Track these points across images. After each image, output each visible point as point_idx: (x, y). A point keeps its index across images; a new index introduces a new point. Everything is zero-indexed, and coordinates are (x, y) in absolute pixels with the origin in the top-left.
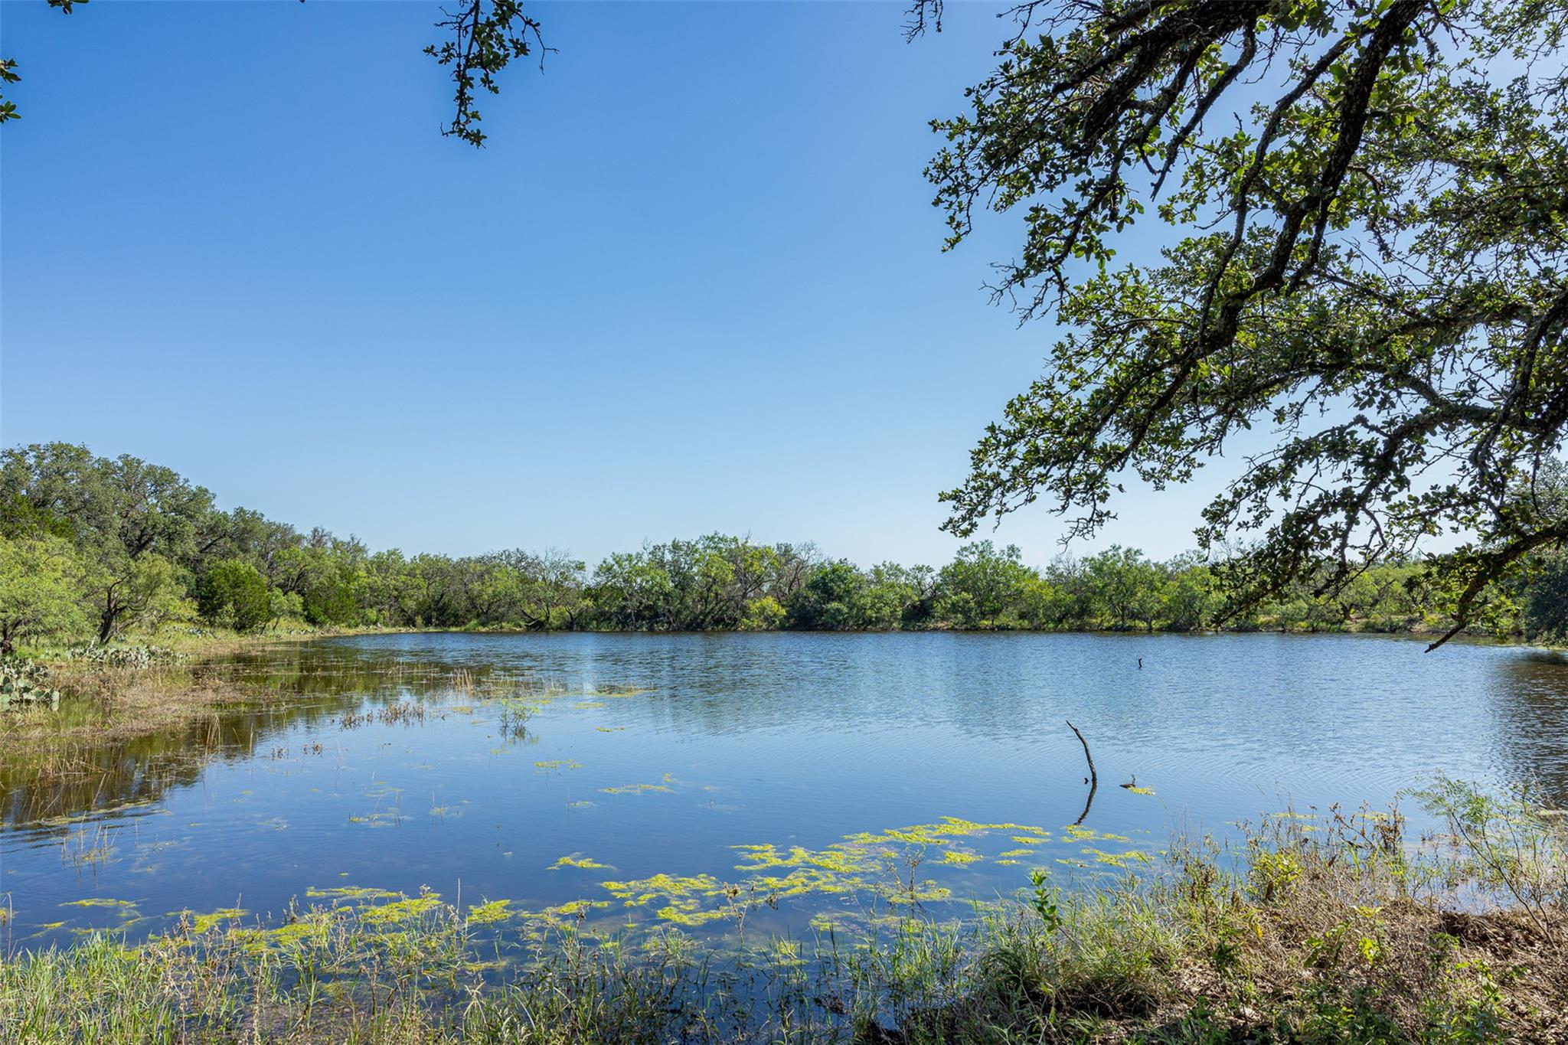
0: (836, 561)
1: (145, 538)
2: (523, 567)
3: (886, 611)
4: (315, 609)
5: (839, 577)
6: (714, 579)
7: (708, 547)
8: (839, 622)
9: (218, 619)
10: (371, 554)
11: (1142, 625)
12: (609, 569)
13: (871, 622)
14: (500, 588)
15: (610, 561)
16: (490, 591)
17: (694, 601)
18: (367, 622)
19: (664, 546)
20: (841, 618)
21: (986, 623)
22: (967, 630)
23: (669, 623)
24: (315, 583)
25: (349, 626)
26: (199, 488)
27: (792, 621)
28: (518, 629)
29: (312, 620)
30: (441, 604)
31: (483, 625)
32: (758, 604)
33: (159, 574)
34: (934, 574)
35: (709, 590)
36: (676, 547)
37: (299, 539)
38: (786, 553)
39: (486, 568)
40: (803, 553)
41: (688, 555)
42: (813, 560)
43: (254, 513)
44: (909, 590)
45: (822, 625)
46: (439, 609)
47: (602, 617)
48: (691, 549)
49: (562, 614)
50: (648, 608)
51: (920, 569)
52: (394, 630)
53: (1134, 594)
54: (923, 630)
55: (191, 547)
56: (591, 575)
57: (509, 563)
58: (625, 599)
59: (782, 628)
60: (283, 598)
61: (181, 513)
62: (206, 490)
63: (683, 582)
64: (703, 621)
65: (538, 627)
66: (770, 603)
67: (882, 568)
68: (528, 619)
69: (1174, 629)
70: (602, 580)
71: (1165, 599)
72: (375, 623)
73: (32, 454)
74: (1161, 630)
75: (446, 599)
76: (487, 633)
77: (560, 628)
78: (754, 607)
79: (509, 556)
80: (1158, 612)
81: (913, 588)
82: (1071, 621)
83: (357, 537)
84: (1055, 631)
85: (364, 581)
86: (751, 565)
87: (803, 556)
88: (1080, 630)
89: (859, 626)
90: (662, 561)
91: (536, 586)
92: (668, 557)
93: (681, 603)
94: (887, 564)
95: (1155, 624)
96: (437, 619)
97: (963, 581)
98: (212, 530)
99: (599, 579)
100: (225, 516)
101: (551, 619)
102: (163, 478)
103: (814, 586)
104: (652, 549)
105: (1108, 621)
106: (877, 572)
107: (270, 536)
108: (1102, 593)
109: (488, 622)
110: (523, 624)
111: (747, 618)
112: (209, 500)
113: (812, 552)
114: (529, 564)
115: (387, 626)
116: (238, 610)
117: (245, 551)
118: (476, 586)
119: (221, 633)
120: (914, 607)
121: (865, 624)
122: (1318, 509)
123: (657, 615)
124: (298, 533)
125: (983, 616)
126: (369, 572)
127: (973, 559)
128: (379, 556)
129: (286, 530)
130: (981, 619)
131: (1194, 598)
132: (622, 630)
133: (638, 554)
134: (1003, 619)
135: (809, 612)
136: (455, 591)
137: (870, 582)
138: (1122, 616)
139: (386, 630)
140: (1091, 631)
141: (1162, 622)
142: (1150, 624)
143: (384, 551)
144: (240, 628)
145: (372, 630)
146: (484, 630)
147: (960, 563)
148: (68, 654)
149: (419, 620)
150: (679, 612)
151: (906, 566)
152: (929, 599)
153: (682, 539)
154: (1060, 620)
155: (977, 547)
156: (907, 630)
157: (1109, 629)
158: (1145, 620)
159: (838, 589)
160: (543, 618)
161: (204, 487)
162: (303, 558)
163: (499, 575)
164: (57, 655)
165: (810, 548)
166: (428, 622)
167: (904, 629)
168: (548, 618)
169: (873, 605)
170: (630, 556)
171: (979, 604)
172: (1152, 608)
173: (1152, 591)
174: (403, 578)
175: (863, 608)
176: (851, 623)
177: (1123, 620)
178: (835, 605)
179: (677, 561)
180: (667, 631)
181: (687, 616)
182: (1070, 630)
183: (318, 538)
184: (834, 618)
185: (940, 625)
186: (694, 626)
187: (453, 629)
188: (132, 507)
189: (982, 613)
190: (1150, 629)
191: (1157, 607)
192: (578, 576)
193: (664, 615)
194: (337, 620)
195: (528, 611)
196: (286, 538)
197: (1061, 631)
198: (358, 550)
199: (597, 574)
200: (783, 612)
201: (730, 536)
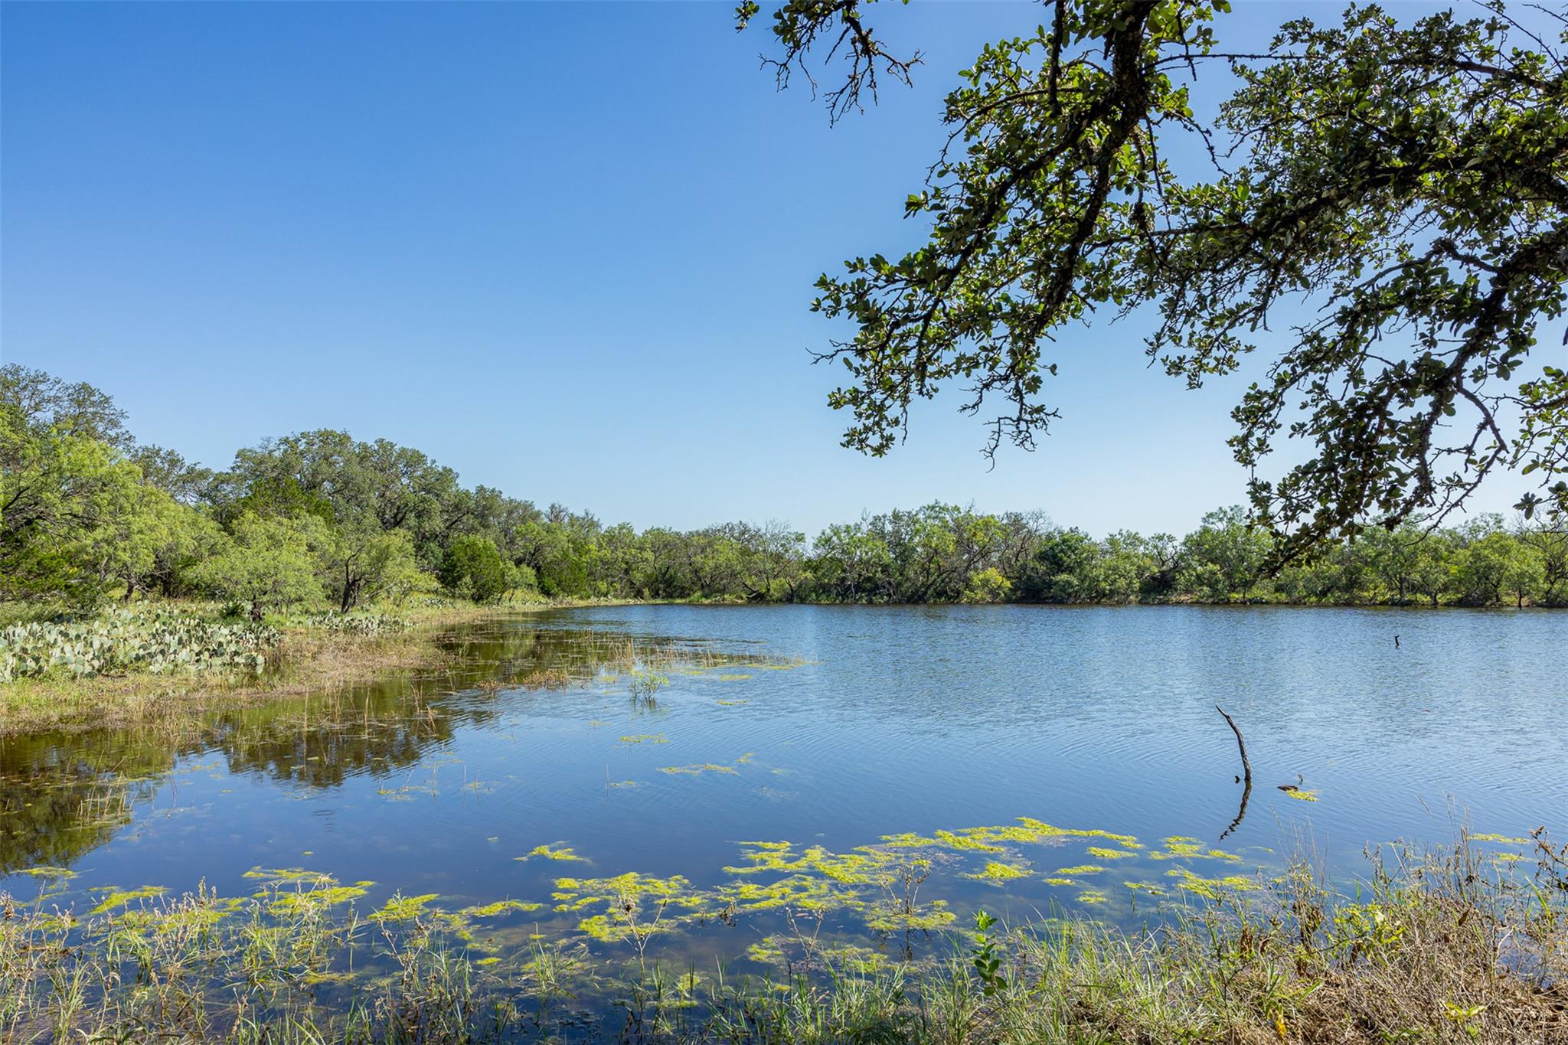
0: (1066, 530)
1: (400, 515)
2: (746, 540)
3: (1122, 583)
4: (549, 581)
5: (1070, 547)
6: (936, 551)
7: (929, 517)
8: (1070, 595)
9: (457, 591)
10: (604, 528)
11: (1426, 599)
12: (828, 540)
13: (1105, 595)
14: (722, 559)
15: (828, 531)
16: (711, 563)
17: (916, 573)
18: (599, 594)
19: (884, 517)
20: (1071, 590)
21: (1235, 596)
22: (1214, 603)
23: (889, 595)
24: (550, 557)
25: (581, 598)
26: (444, 468)
27: (1019, 593)
28: (740, 601)
29: (546, 592)
30: (667, 576)
31: (706, 597)
32: (981, 576)
33: (388, 547)
34: (1175, 543)
35: (930, 561)
36: (896, 517)
37: (538, 514)
38: (1016, 523)
39: (709, 539)
40: (1031, 522)
41: (909, 526)
42: (1044, 529)
43: (493, 490)
44: (1148, 561)
45: (1052, 597)
46: (666, 582)
47: (823, 589)
48: (913, 519)
49: (782, 586)
50: (869, 579)
51: (1160, 538)
52: (623, 602)
53: (1413, 565)
54: (1162, 603)
55: (437, 524)
56: (811, 547)
57: (732, 536)
58: (844, 571)
59: (1008, 601)
60: (515, 570)
61: (429, 492)
62: (451, 470)
63: (904, 553)
64: (925, 593)
65: (759, 598)
66: (994, 575)
67: (1118, 537)
68: (749, 592)
69: (1463, 604)
70: (821, 551)
71: (1454, 570)
72: (606, 595)
73: (304, 441)
74: (1448, 605)
75: (672, 571)
76: (710, 605)
77: (781, 600)
78: (977, 579)
79: (732, 529)
80: (1445, 585)
81: (1152, 558)
82: (1337, 594)
83: (591, 512)
84: (1319, 605)
85: (594, 554)
86: (975, 535)
87: (1032, 525)
88: (1348, 604)
89: (1091, 598)
90: (883, 532)
91: (755, 558)
92: (889, 528)
93: (901, 574)
94: (1124, 532)
95: (1441, 598)
96: (664, 591)
97: (1211, 551)
98: (457, 507)
99: (819, 552)
100: (467, 493)
101: (772, 591)
102: (414, 459)
103: (1042, 557)
104: (871, 520)
105: (1383, 595)
106: (1112, 541)
107: (510, 513)
108: (1374, 563)
109: (711, 594)
110: (744, 596)
111: (972, 590)
112: (453, 479)
113: (1041, 521)
114: (752, 537)
115: (616, 597)
116: (475, 583)
117: (486, 527)
118: (699, 559)
119: (459, 604)
120: (1153, 578)
121: (1098, 597)
122: (1385, 392)
123: (877, 587)
124: (537, 509)
125: (1233, 588)
126: (600, 546)
127: (1221, 526)
128: (610, 530)
129: (527, 507)
130: (1229, 592)
131: (1490, 568)
132: (841, 602)
133: (856, 524)
134: (1256, 592)
135: (1036, 584)
136: (681, 564)
137: (1104, 553)
138: (1401, 589)
139: (615, 602)
140: (1362, 606)
141: (1451, 596)
142: (1434, 598)
143: (615, 525)
144: (477, 599)
145: (603, 601)
146: (707, 602)
147: (1206, 530)
148: (310, 622)
149: (646, 592)
150: (899, 584)
151: (1145, 535)
152: (1171, 570)
153: (903, 508)
154: (1324, 593)
155: (1225, 512)
156: (1147, 604)
157: (1383, 603)
158: (1429, 594)
159: (1069, 559)
160: (764, 591)
161: (448, 467)
162: (538, 533)
163: (721, 548)
164: (299, 622)
165: (1038, 516)
166: (656, 594)
167: (1142, 603)
168: (769, 590)
169: (1107, 577)
170: (848, 527)
171: (1229, 575)
172: (1436, 579)
173: (1437, 560)
174: (633, 551)
175: (1096, 579)
176: (1083, 596)
177: (1401, 593)
178: (1064, 577)
179: (897, 532)
180: (887, 603)
181: (908, 588)
182: (1336, 605)
183: (556, 513)
184: (1064, 591)
185: (1183, 598)
186: (915, 599)
187: (679, 601)
188: (387, 487)
189: (1231, 585)
190: (1435, 604)
191: (1443, 579)
192: (799, 547)
193: (884, 587)
194: (571, 593)
195: (749, 583)
196: (527, 513)
197: (1326, 606)
198: (593, 524)
199: (816, 546)
200: (1008, 584)
201: (951, 505)
